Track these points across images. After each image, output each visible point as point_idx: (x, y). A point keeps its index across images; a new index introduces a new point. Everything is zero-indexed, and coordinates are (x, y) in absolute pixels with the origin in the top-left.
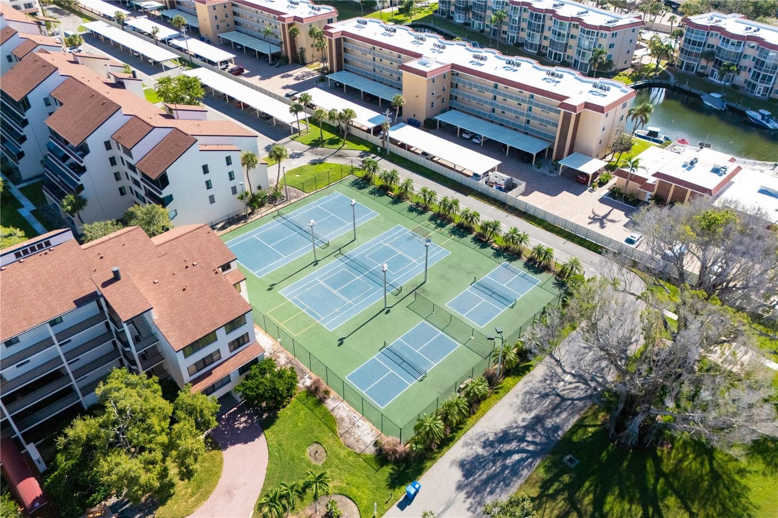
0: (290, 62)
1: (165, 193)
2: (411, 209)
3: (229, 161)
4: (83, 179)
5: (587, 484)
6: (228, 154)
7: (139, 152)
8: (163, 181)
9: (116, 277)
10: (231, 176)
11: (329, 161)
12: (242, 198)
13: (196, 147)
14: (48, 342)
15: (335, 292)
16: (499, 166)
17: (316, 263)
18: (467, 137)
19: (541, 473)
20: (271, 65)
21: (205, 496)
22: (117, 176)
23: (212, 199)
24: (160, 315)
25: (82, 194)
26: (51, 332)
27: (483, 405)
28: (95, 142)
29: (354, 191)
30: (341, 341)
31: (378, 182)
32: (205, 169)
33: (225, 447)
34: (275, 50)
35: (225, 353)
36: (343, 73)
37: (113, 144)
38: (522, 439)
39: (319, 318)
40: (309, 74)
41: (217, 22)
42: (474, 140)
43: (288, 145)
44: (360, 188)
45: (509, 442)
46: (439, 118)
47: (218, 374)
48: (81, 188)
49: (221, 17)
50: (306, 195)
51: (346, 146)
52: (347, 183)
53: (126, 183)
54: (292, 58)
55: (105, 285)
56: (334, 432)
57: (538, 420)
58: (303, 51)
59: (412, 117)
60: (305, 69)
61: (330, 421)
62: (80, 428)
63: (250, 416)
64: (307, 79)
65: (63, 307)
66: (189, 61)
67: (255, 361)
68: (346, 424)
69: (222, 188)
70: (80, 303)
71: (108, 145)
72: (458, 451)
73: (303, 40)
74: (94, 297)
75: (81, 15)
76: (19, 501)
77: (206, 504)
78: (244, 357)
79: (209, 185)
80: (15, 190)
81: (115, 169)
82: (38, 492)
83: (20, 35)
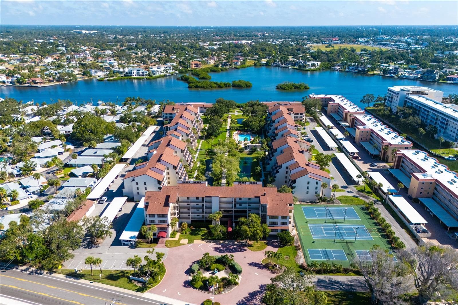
0: (381, 159)
1: (294, 185)
2: (374, 223)
3: (317, 183)
4: (277, 175)
5: (348, 302)
6: (317, 181)
7: (293, 172)
8: (294, 182)
9: (265, 195)
10: (316, 188)
11: (361, 198)
12: (317, 196)
13: (308, 175)
14: (246, 203)
15: (324, 231)
16: (425, 224)
17: (325, 222)
18: (428, 211)
19: (339, 293)
20: (372, 159)
21: (258, 251)
22: (286, 177)
23: (307, 193)
24: (269, 207)
25: (275, 179)
26: (248, 201)
27: (339, 274)
28: (284, 166)
29: (360, 210)
30: (314, 242)
31: (370, 210)
32: (308, 183)
33: (268, 245)
34: (376, 153)
35: (279, 224)
36: (398, 170)
37: (289, 168)
38: (342, 285)
39: (313, 234)
40: (386, 166)
41: (362, 137)
42: (430, 213)
43: (352, 188)
44: (362, 210)
45: (337, 284)
46: (420, 199)
47: (275, 228)
48: (276, 177)
49: (365, 135)
50: (341, 204)
51: (372, 196)
52: (359, 207)
53: (288, 180)
54: (383, 159)
55: (262, 195)
56: (294, 256)
57: (352, 285)
58: (388, 157)
59: (411, 195)
60: (386, 164)
61: (295, 255)
62: (243, 219)
63: (278, 244)
64: (382, 168)
65: (252, 196)
66: (341, 149)
67: (286, 230)
68: (299, 257)
69: (312, 190)
70: (256, 197)
71: (287, 168)
72: (322, 277)
73: (389, 153)
74: (259, 197)
75: (318, 123)
76: (227, 230)
77: (258, 252)
78: (283, 227)
79: (308, 188)
80: (263, 172)
81: (286, 175)
82: (231, 230)
83: (288, 129)
